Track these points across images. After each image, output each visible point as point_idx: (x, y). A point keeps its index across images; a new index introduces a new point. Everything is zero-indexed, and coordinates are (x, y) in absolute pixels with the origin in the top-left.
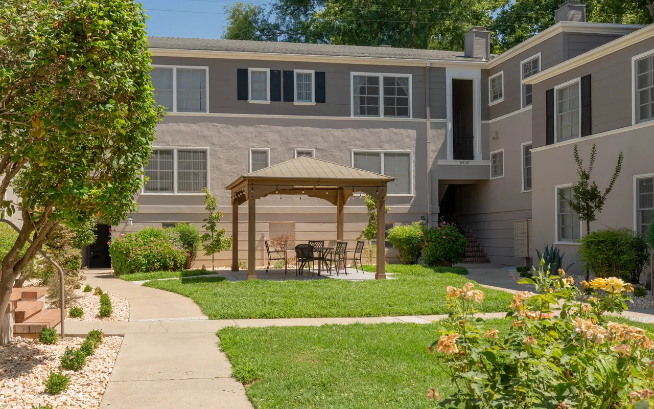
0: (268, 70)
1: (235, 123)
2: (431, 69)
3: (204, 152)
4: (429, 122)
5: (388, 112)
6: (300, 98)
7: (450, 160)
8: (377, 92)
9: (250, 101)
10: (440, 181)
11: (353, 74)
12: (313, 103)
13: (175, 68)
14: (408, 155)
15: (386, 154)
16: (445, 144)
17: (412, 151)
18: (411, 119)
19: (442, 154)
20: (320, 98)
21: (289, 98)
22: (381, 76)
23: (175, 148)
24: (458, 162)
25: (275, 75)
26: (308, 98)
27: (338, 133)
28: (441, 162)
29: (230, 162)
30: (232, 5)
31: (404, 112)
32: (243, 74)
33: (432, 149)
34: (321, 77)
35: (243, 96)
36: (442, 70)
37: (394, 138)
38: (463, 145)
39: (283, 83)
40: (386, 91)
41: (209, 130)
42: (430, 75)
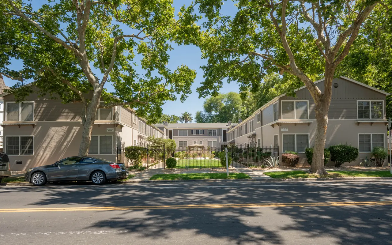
1: (191, 137)
2: (220, 129)
3: (187, 142)
4: (219, 136)
5: (213, 135)
6: (200, 134)
7: (223, 142)
10: (221, 145)
11: (208, 130)
13: (183, 130)
15: (213, 141)
16: (222, 140)
17: (217, 141)
18: (217, 136)
19: (221, 141)
20: (203, 133)
22: (212, 130)
23: (183, 141)
24: (224, 142)
25: (197, 131)
26: (202, 134)
27: (206, 138)
28: (221, 142)
29: (190, 142)
30: (197, 111)
31: (216, 135)
32: (192, 131)
33: (220, 140)
34: (203, 131)
35: (192, 134)
36: (222, 129)
37: (214, 139)
38: (225, 140)
39: (198, 132)
40: (213, 132)
41: (187, 138)
42: (220, 130)
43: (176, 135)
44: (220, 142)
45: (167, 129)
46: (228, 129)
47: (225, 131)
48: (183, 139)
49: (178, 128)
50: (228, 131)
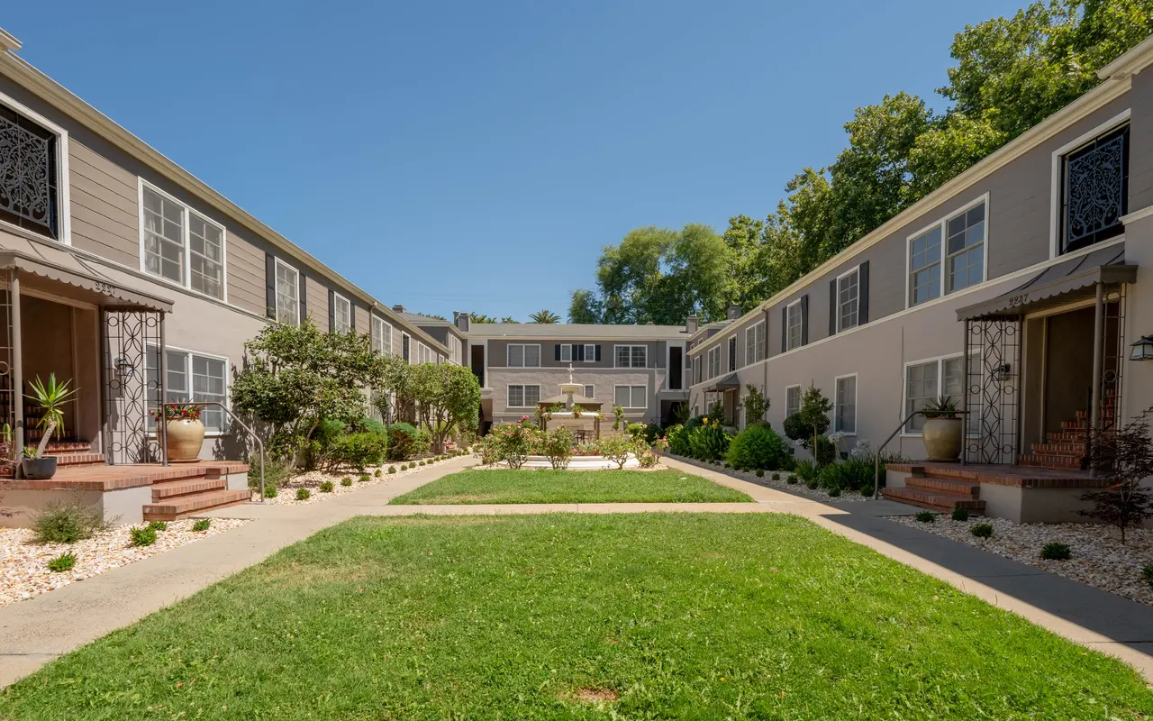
0: (571, 345)
1: (554, 372)
2: (658, 342)
3: (538, 387)
4: (656, 370)
5: (635, 365)
6: (587, 358)
7: (667, 389)
8: (628, 359)
9: (562, 361)
10: (662, 401)
11: (615, 346)
12: (594, 361)
13: (524, 345)
14: (644, 387)
15: (632, 387)
16: (665, 381)
17: (646, 385)
18: (646, 368)
19: (663, 386)
20: (598, 358)
21: (582, 359)
22: (631, 346)
23: (524, 385)
24: (672, 391)
25: (574, 348)
26: (592, 359)
27: (606, 376)
28: (663, 391)
29: (550, 390)
31: (643, 365)
32: (558, 348)
33: (658, 384)
34: (598, 348)
35: (558, 358)
36: (664, 343)
37: (637, 378)
38: (675, 382)
39: (578, 352)
40: (633, 354)
41: (540, 376)
42: (658, 345)
43: (499, 361)
44: (659, 391)
45: (464, 342)
46: (689, 344)
47: (676, 353)
48: (524, 378)
49: (504, 337)
50: (688, 350)
